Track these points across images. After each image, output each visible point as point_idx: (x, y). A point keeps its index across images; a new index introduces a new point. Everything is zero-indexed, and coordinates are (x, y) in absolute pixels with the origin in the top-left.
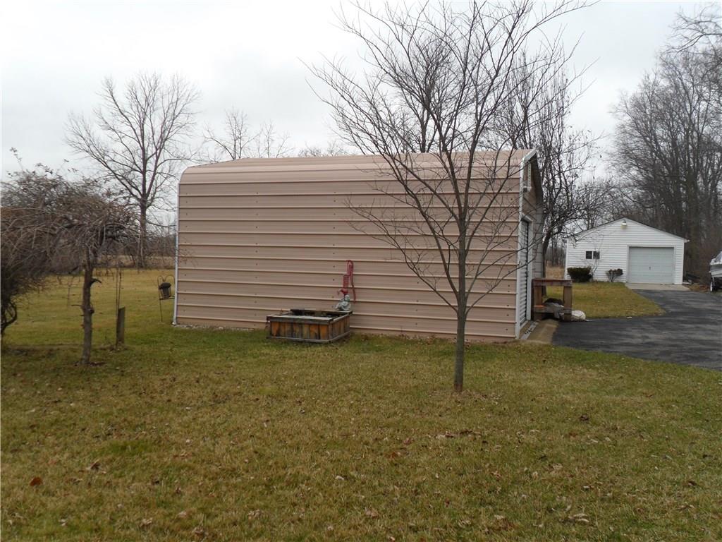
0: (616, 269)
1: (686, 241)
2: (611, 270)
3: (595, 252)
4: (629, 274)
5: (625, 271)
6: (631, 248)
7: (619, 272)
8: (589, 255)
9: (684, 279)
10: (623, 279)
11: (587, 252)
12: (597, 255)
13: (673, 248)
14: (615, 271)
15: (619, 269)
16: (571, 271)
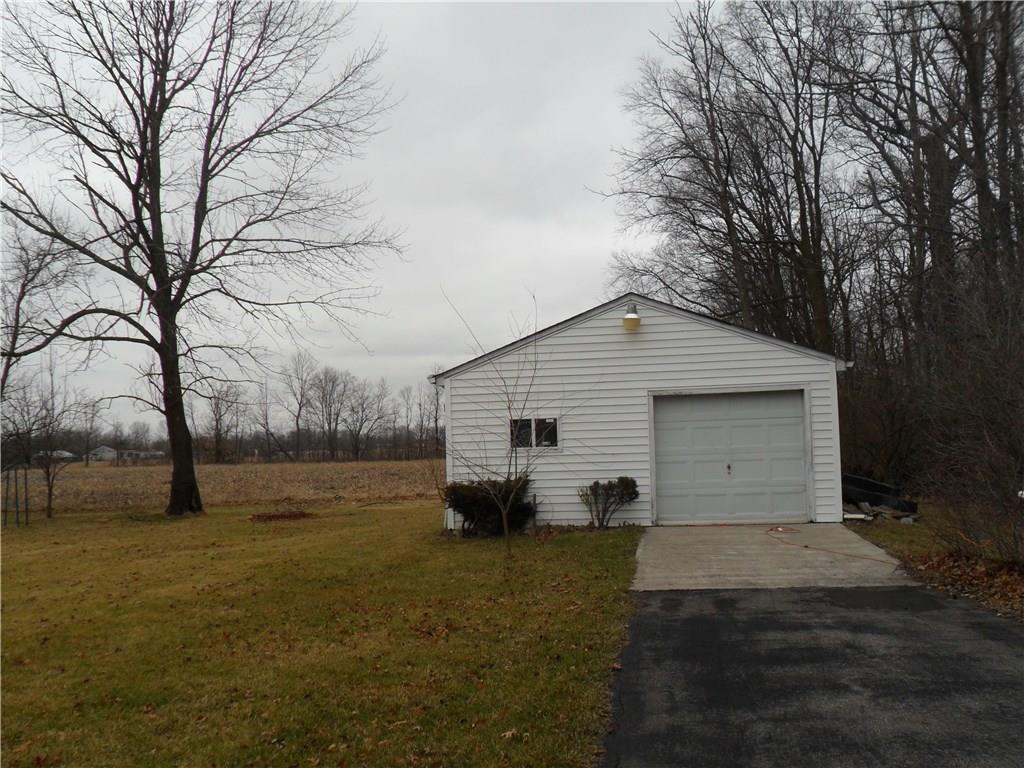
0: (614, 477)
1: (842, 366)
2: (596, 487)
3: (541, 423)
4: (659, 494)
5: (645, 484)
6: (660, 400)
7: (625, 490)
8: (521, 432)
9: (849, 500)
10: (641, 513)
11: (514, 423)
12: (548, 433)
13: (802, 391)
14: (610, 486)
15: (622, 480)
16: (462, 497)
